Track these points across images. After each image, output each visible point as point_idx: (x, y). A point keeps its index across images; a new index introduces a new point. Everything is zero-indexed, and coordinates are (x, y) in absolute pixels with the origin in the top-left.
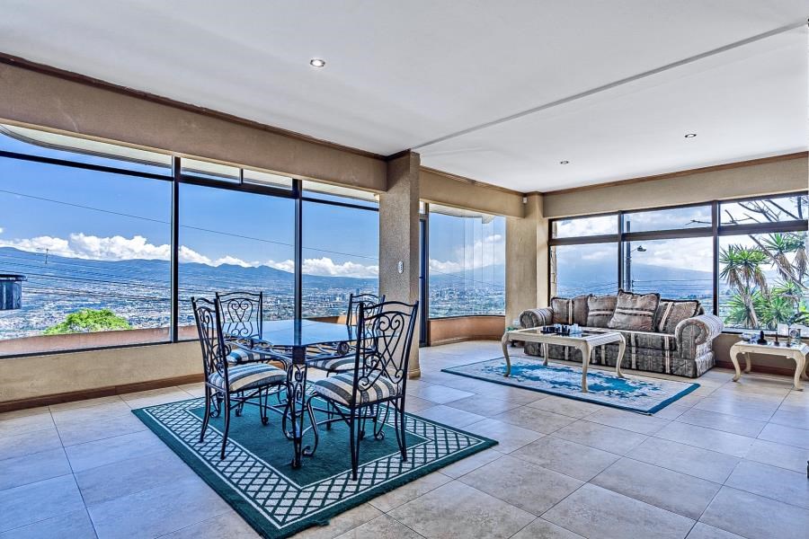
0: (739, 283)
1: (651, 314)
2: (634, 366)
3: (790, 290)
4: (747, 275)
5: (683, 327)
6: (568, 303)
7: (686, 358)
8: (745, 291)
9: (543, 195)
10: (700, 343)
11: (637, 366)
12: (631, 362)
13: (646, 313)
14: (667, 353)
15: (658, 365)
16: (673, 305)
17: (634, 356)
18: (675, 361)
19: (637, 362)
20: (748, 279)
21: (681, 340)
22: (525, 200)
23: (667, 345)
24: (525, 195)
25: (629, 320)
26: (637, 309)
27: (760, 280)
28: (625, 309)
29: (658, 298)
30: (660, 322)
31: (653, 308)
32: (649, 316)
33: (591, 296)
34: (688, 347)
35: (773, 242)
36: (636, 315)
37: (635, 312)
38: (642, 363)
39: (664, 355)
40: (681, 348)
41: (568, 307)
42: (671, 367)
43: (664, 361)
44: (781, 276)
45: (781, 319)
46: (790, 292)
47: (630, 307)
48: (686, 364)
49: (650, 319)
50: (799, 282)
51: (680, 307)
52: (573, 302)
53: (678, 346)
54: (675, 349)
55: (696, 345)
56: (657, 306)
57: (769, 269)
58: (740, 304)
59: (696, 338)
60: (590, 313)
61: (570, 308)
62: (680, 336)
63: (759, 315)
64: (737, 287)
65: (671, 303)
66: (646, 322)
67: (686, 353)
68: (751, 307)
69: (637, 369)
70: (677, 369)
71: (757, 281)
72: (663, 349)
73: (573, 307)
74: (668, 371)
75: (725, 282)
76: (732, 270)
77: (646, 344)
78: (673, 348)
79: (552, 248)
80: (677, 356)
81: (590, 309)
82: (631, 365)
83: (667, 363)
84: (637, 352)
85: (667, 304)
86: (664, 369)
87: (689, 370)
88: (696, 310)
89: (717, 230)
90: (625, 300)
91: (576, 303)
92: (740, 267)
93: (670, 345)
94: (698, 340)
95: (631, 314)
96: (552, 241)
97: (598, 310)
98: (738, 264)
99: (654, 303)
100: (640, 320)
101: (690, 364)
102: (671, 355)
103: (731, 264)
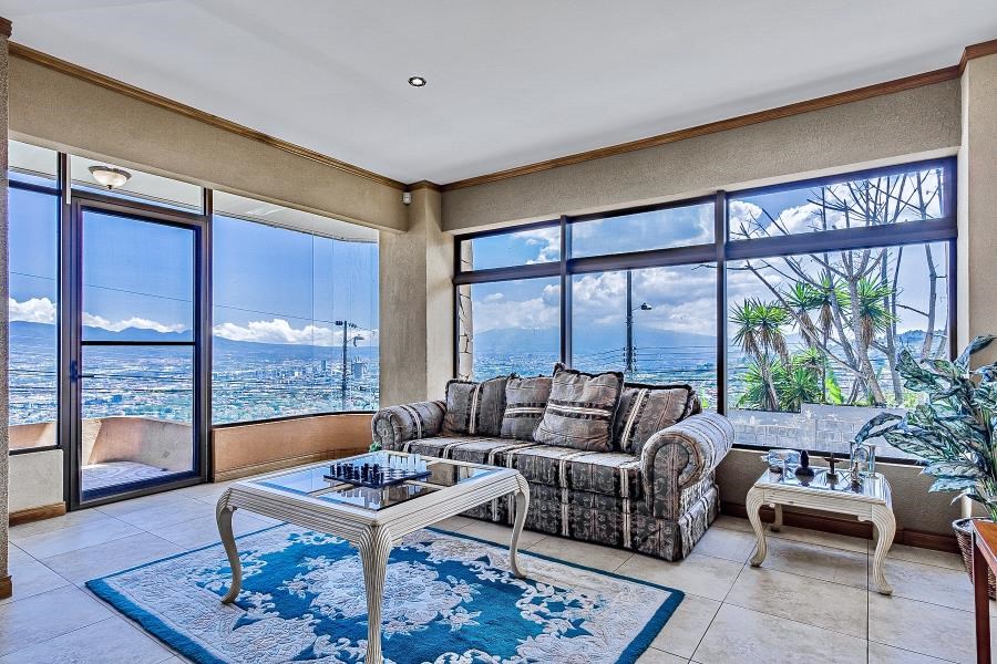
0: (756, 350)
1: (606, 413)
2: (565, 531)
3: (813, 358)
4: (766, 338)
5: (656, 448)
6: (473, 390)
7: (660, 517)
8: (763, 360)
9: (441, 189)
10: (687, 484)
11: (571, 530)
12: (560, 521)
13: (598, 412)
14: (626, 505)
15: (610, 530)
16: (647, 396)
17: (565, 508)
18: (641, 523)
19: (570, 523)
20: (766, 344)
21: (652, 477)
22: (407, 198)
23: (625, 490)
24: (408, 188)
25: (566, 427)
26: (582, 405)
27: (780, 346)
28: (563, 403)
29: (621, 381)
30: (622, 429)
31: (610, 401)
32: (602, 418)
33: (513, 376)
34: (664, 493)
35: (795, 296)
36: (579, 416)
37: (577, 410)
38: (580, 524)
39: (621, 508)
40: (653, 496)
41: (470, 399)
42: (633, 535)
43: (620, 523)
44: (803, 341)
45: (805, 398)
46: (813, 361)
47: (571, 399)
48: (662, 530)
49: (604, 425)
50: (824, 347)
51: (658, 400)
52: (481, 390)
53: (647, 489)
54: (641, 497)
55: (680, 488)
56: (617, 398)
57: (790, 331)
58: (758, 377)
59: (680, 472)
60: (508, 411)
61: (475, 399)
62: (651, 467)
63: (779, 392)
64: (753, 354)
65: (643, 392)
66: (597, 431)
67: (662, 507)
68: (770, 380)
69: (572, 537)
70: (645, 540)
71: (777, 348)
72: (618, 496)
73: (480, 399)
74: (628, 544)
75: (740, 348)
76: (747, 332)
77: (587, 485)
78: (636, 494)
79: (462, 289)
80: (644, 512)
81: (509, 402)
82: (559, 527)
83: (627, 526)
84: (570, 499)
85: (636, 394)
86: (620, 539)
87: (666, 544)
88: (687, 406)
89: (725, 251)
90: (564, 385)
91: (487, 389)
92: (757, 328)
93: (632, 486)
94: (684, 477)
95: (570, 415)
96: (459, 277)
97: (519, 405)
98: (754, 324)
99: (614, 392)
100: (586, 427)
101: (668, 531)
102: (633, 509)
103: (747, 324)
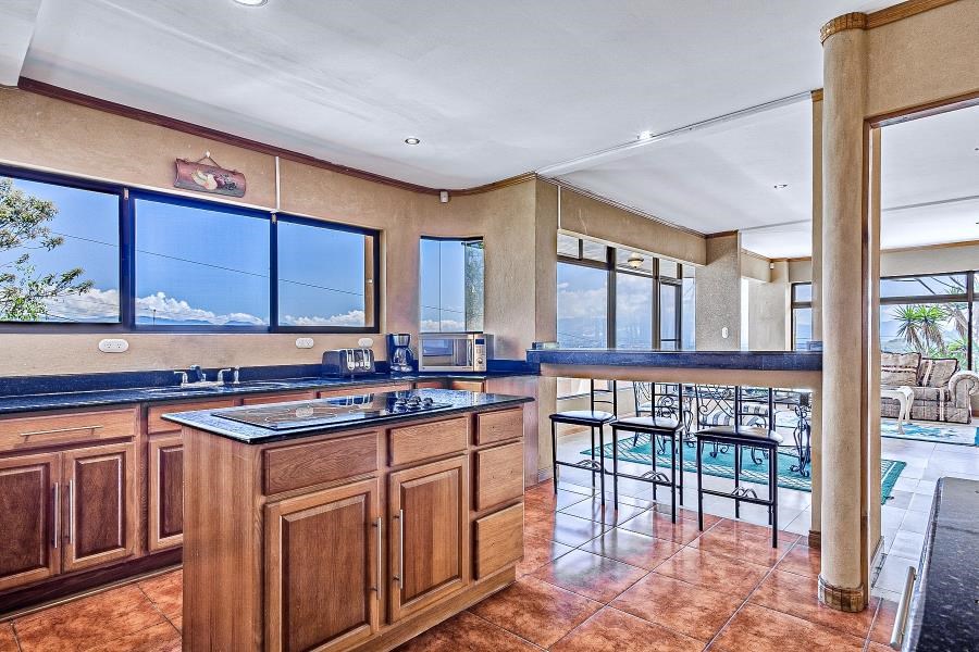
0: (917, 340)
1: (914, 370)
4: (927, 332)
5: (958, 381)
7: (960, 408)
8: (924, 348)
9: (789, 260)
11: (911, 415)
13: (910, 370)
14: (942, 404)
15: (933, 414)
16: (934, 363)
18: (950, 410)
21: (955, 393)
22: (773, 266)
23: (942, 397)
24: (772, 261)
26: (900, 367)
28: (889, 367)
29: (920, 357)
30: (923, 377)
31: (916, 365)
32: (913, 372)
34: (962, 397)
36: (900, 372)
37: (899, 369)
38: (917, 413)
39: (939, 406)
40: (956, 399)
42: (945, 416)
43: (938, 411)
47: (893, 365)
48: (960, 412)
51: (940, 365)
53: (953, 397)
54: (950, 400)
55: (969, 396)
56: (919, 364)
59: (970, 390)
62: (955, 389)
65: (932, 361)
66: (911, 378)
67: (960, 403)
69: (912, 418)
70: (951, 417)
71: (934, 338)
72: (938, 400)
74: (942, 419)
76: (910, 327)
77: (921, 396)
78: (947, 399)
79: (795, 311)
80: (951, 406)
83: (942, 413)
85: (928, 362)
86: (938, 418)
87: (963, 417)
88: (956, 367)
90: (886, 358)
92: (919, 324)
93: (946, 396)
94: (972, 391)
95: (895, 371)
96: (794, 305)
99: (917, 361)
100: (905, 377)
101: (964, 412)
102: (945, 406)
103: (910, 320)
